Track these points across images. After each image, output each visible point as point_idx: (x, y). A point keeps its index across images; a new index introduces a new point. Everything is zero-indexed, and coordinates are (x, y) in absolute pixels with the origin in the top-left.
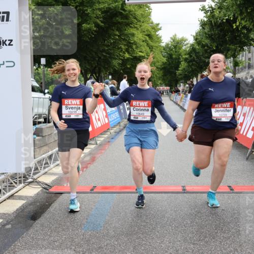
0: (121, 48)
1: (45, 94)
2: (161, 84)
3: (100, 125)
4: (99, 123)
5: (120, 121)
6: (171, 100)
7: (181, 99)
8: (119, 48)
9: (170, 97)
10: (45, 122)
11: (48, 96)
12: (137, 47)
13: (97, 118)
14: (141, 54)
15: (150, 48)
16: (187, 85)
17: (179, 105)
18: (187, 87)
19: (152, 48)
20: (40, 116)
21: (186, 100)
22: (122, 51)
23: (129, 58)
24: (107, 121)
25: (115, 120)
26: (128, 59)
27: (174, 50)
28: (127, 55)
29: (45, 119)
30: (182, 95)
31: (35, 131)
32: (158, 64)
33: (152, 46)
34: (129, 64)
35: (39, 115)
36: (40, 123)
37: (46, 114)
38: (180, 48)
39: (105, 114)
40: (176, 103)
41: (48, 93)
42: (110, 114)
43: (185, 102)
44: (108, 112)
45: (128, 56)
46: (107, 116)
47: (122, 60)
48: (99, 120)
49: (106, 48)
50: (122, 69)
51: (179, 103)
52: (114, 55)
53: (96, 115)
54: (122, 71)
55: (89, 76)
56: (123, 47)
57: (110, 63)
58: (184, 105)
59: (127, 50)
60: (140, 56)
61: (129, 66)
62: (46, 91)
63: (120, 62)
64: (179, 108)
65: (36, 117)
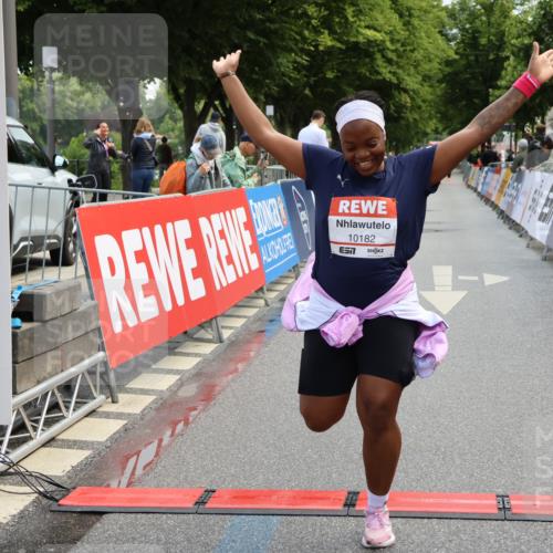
0: (305, 14)
1: (53, 169)
2: (436, 131)
3: (232, 278)
4: (229, 269)
5: (298, 261)
6: (469, 186)
7: (502, 187)
8: (298, 17)
9: (466, 178)
10: (53, 262)
11: (63, 177)
12: (358, 13)
13: (224, 253)
14: (370, 33)
15: (401, 16)
16: (524, 141)
17: (494, 206)
18: (523, 149)
19: (410, 15)
20: (37, 242)
21: (518, 190)
22: (309, 23)
23: (333, 47)
24: (255, 265)
25: (280, 258)
26: (330, 51)
27: (484, 18)
28: (326, 40)
29: (54, 253)
30: (504, 171)
31: (19, 305)
32: (427, 67)
33: (409, 9)
34: (332, 69)
35: (33, 239)
36: (36, 264)
37: (56, 237)
38: (505, 14)
39: (248, 242)
40: (487, 200)
41: (65, 166)
42: (267, 240)
43: (516, 198)
44: (259, 232)
45: (330, 43)
46: (255, 248)
47: (308, 53)
48: (230, 260)
49: (259, 16)
50: (307, 85)
51: (493, 199)
52: (283, 39)
53: (221, 243)
54: (307, 92)
55: (200, 106)
56: (312, 10)
57: (271, 64)
58: (511, 205)
59: (327, 23)
60: (370, 42)
61: (330, 75)
62: (59, 160)
63: (304, 60)
64: (494, 215)
65: (25, 247)
